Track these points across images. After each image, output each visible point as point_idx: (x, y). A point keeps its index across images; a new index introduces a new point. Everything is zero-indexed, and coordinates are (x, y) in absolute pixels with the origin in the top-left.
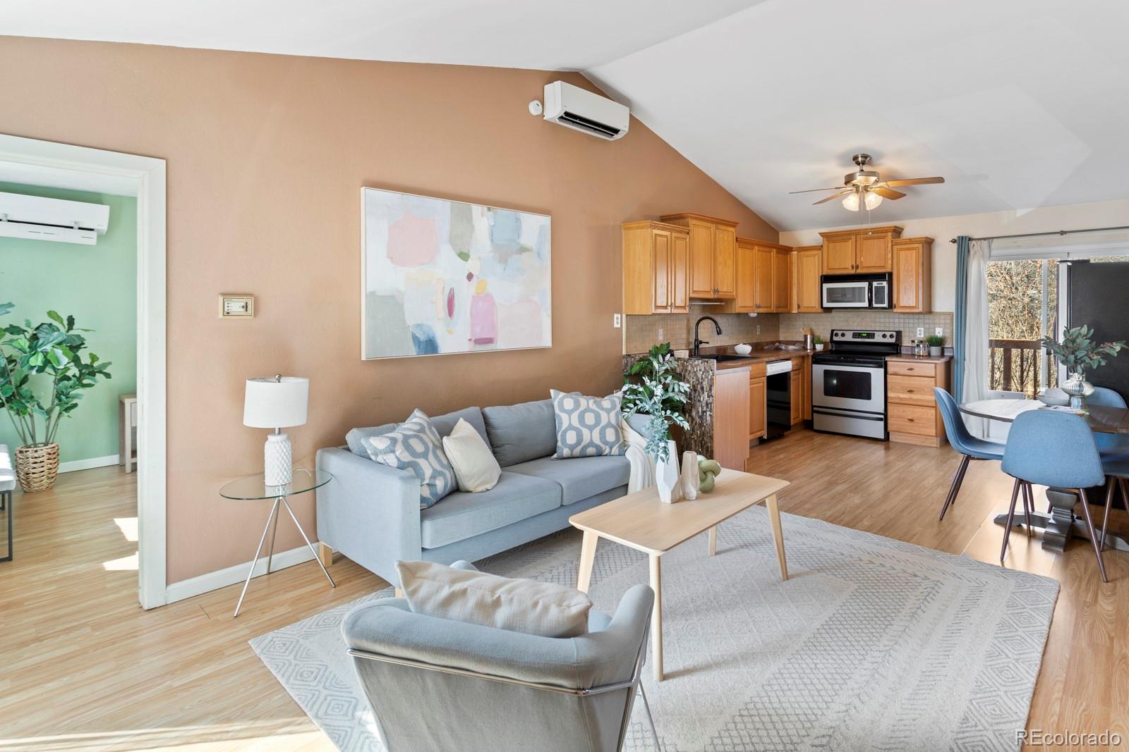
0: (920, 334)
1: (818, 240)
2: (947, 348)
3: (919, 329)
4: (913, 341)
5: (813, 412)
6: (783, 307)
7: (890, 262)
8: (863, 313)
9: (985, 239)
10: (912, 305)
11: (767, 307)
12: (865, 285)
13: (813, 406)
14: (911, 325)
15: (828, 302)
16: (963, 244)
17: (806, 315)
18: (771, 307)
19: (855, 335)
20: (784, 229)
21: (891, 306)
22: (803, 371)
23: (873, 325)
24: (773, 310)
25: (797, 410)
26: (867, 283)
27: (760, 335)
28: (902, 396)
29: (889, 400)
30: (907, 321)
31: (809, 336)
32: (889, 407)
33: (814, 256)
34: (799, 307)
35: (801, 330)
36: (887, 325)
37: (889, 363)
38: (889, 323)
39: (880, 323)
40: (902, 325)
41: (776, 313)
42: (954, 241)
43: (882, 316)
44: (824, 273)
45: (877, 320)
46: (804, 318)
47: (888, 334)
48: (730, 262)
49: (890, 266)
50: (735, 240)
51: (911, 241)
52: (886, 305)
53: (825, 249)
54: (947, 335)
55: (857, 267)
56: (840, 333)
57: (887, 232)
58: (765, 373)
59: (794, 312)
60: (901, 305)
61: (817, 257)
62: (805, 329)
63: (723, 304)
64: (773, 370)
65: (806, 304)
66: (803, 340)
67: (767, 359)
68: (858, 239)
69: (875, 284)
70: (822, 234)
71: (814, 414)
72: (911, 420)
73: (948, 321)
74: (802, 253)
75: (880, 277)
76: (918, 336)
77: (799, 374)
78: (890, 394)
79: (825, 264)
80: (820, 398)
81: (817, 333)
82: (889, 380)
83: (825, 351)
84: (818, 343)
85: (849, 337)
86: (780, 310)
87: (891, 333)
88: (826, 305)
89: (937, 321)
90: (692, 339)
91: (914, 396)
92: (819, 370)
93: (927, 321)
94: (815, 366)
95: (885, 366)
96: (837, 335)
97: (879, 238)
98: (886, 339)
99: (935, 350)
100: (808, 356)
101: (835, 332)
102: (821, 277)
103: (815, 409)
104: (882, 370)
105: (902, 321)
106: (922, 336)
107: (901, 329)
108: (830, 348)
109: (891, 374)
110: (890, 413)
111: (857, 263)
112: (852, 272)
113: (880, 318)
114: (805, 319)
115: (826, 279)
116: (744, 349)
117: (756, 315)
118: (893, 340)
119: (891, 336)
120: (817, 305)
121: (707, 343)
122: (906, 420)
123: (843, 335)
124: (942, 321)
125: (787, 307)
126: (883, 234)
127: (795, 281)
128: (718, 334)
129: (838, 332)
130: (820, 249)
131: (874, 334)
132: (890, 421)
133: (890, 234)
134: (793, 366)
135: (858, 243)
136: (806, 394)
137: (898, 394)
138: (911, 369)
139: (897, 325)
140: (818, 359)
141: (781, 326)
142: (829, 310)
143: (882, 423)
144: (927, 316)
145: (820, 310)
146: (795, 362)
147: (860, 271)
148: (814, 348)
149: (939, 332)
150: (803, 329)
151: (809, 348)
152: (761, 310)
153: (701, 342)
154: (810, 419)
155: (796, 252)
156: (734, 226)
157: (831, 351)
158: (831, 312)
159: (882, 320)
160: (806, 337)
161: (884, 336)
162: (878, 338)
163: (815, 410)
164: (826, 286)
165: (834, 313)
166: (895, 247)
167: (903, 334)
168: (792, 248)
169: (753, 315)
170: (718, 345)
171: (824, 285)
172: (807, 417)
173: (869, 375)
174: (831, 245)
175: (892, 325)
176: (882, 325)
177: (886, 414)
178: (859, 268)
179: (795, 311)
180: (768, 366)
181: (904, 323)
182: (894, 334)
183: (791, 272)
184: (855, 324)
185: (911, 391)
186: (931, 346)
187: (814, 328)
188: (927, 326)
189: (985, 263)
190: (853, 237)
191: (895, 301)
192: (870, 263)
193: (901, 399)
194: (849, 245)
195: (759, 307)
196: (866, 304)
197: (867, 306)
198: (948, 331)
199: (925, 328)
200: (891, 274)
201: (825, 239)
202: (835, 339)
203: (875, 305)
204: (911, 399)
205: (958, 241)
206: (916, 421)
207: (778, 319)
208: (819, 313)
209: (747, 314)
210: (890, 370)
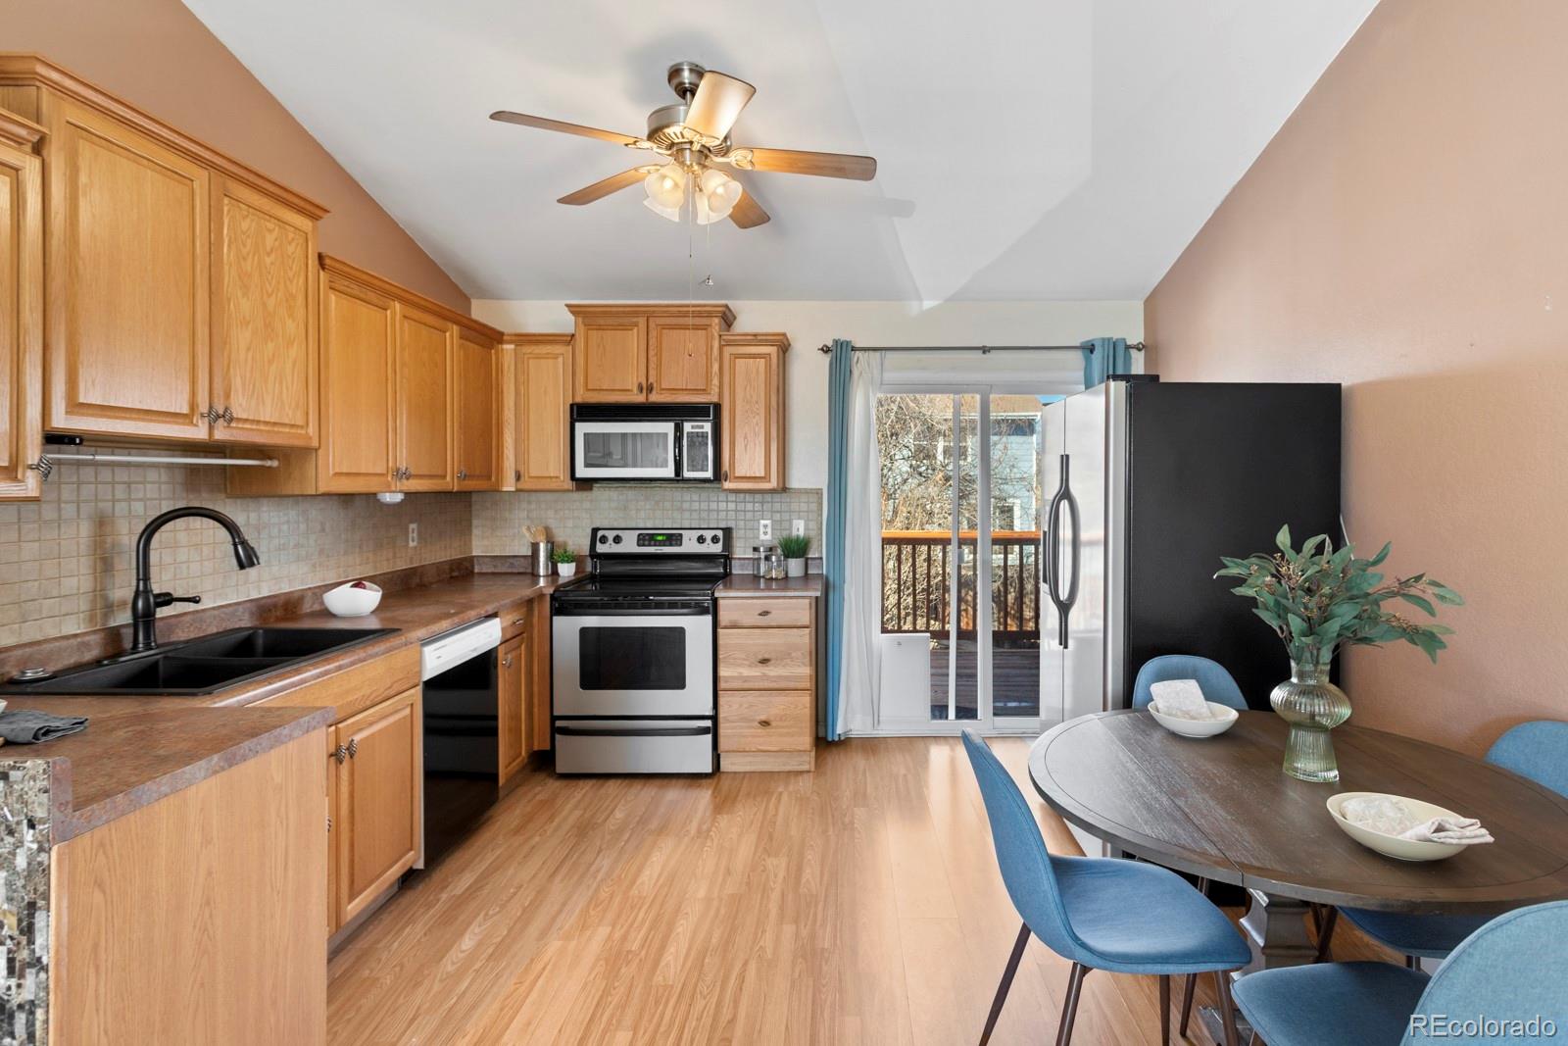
0: (765, 533)
1: (566, 323)
2: (812, 558)
3: (762, 522)
4: (756, 549)
5: (555, 731)
6: (479, 477)
7: (716, 381)
8: (658, 492)
9: (875, 349)
10: (758, 475)
11: (431, 477)
12: (667, 428)
13: (554, 719)
14: (749, 515)
15: (587, 465)
16: (840, 354)
17: (534, 497)
18: (444, 477)
19: (642, 540)
20: (485, 294)
21: (718, 476)
22: (531, 639)
23: (677, 515)
24: (451, 483)
25: (515, 731)
26: (671, 425)
27: (416, 550)
28: (746, 672)
29: (722, 685)
30: (741, 506)
31: (542, 546)
32: (722, 701)
33: (556, 357)
34: (518, 477)
35: (524, 530)
36: (704, 515)
37: (721, 602)
38: (709, 510)
39: (691, 511)
40: (732, 515)
41: (459, 493)
42: (826, 350)
43: (695, 497)
44: (579, 400)
45: (686, 505)
46: (529, 502)
47: (709, 535)
48: (292, 327)
49: (717, 390)
50: (313, 262)
51: (756, 339)
52: (709, 474)
53: (580, 342)
54: (812, 534)
55: (650, 389)
56: (611, 535)
57: (710, 315)
58: (420, 673)
59: (505, 489)
60: (737, 475)
61: (560, 359)
62: (533, 530)
63: (275, 463)
64: (442, 660)
65: (536, 468)
66: (530, 553)
67: (421, 633)
68: (652, 325)
69: (688, 427)
70: (574, 309)
71: (558, 736)
72: (765, 723)
73: (814, 507)
74: (527, 349)
75: (697, 411)
76: (762, 537)
77: (519, 647)
78: (723, 672)
79: (580, 378)
80: (571, 697)
81: (560, 536)
82: (721, 642)
83: (579, 581)
84: (563, 561)
85: (630, 545)
86: (471, 485)
87: (713, 533)
88: (582, 472)
89: (795, 506)
90: (123, 588)
91: (772, 671)
92: (568, 629)
93: (777, 506)
94: (558, 621)
95: (713, 610)
96: (604, 540)
97: (696, 328)
98: (705, 545)
99: (795, 567)
100: (541, 596)
101: (600, 534)
102: (572, 406)
103: (559, 723)
104: (709, 618)
105: (732, 506)
106: (768, 537)
107: (731, 524)
108: (589, 569)
109: (726, 628)
110: (722, 715)
111: (650, 381)
112: (639, 398)
113: (692, 501)
114: (533, 506)
115: (583, 412)
116: (355, 602)
117: (398, 497)
118: (717, 548)
119: (715, 540)
120: (563, 474)
121: (195, 600)
122: (756, 723)
123: (617, 540)
124: (804, 507)
125: (490, 478)
126: (704, 321)
127: (509, 414)
128: (242, 566)
129: (606, 533)
130: (569, 343)
131: (681, 535)
132: (723, 731)
133: (716, 320)
134: (503, 629)
135: (653, 334)
136: (536, 689)
137: (741, 670)
138: (765, 613)
139: (722, 515)
140: (564, 603)
141: (475, 522)
142: (586, 484)
143: (709, 737)
144: (777, 497)
145: (569, 484)
146: (510, 618)
147: (656, 398)
148: (555, 573)
149: (799, 529)
150: (529, 529)
151: (542, 572)
152: (414, 485)
153: (167, 599)
154: (548, 748)
155: (512, 346)
156: (314, 218)
157: (592, 578)
158: (591, 489)
159: (696, 506)
160: (535, 547)
161: (701, 540)
162: (690, 545)
163: (561, 727)
164: (582, 428)
165: (597, 492)
166: (728, 351)
167: (734, 535)
168: (502, 334)
169: (392, 498)
170: (265, 593)
171: (578, 425)
172: (541, 744)
173: (680, 632)
174: (594, 334)
175: (714, 515)
176: (695, 515)
177: (714, 718)
178: (654, 392)
179: (509, 486)
180: (428, 650)
181: (736, 511)
182: (720, 534)
183: (500, 393)
184: (642, 514)
185: (764, 661)
186: (787, 556)
187: (552, 524)
188: (777, 516)
189: (875, 395)
190: (642, 321)
191: (726, 466)
192: (676, 384)
193: (746, 679)
194: (633, 339)
195: (401, 475)
196: (669, 472)
197: (672, 475)
198: (813, 525)
199: (774, 522)
200: (718, 407)
201: (580, 320)
202: (601, 548)
203: (687, 474)
204: (765, 677)
205: (834, 348)
206: (774, 724)
207: (469, 505)
208: (568, 491)
209: (375, 494)
210: (724, 617)
